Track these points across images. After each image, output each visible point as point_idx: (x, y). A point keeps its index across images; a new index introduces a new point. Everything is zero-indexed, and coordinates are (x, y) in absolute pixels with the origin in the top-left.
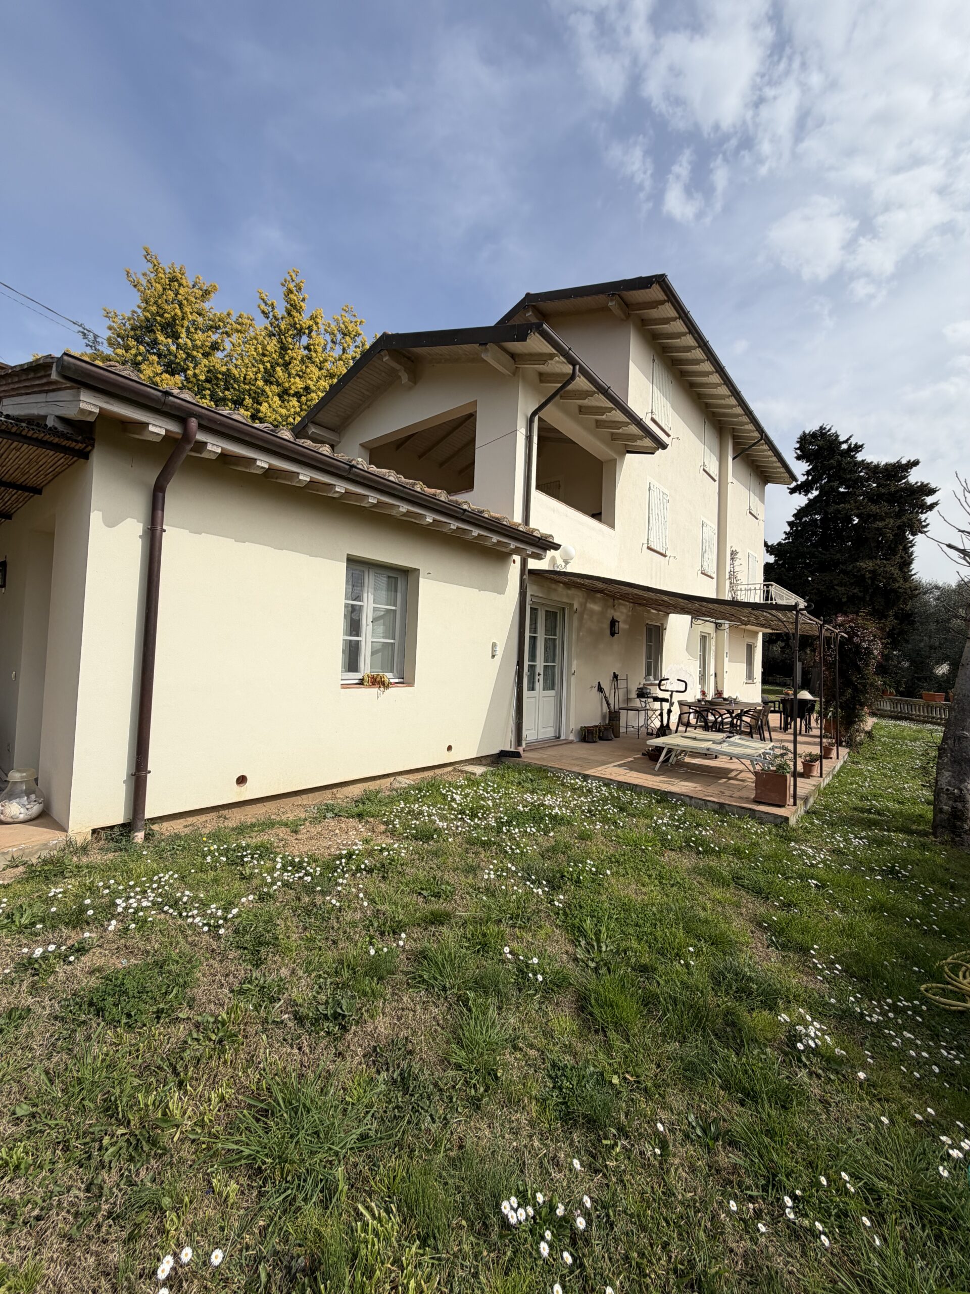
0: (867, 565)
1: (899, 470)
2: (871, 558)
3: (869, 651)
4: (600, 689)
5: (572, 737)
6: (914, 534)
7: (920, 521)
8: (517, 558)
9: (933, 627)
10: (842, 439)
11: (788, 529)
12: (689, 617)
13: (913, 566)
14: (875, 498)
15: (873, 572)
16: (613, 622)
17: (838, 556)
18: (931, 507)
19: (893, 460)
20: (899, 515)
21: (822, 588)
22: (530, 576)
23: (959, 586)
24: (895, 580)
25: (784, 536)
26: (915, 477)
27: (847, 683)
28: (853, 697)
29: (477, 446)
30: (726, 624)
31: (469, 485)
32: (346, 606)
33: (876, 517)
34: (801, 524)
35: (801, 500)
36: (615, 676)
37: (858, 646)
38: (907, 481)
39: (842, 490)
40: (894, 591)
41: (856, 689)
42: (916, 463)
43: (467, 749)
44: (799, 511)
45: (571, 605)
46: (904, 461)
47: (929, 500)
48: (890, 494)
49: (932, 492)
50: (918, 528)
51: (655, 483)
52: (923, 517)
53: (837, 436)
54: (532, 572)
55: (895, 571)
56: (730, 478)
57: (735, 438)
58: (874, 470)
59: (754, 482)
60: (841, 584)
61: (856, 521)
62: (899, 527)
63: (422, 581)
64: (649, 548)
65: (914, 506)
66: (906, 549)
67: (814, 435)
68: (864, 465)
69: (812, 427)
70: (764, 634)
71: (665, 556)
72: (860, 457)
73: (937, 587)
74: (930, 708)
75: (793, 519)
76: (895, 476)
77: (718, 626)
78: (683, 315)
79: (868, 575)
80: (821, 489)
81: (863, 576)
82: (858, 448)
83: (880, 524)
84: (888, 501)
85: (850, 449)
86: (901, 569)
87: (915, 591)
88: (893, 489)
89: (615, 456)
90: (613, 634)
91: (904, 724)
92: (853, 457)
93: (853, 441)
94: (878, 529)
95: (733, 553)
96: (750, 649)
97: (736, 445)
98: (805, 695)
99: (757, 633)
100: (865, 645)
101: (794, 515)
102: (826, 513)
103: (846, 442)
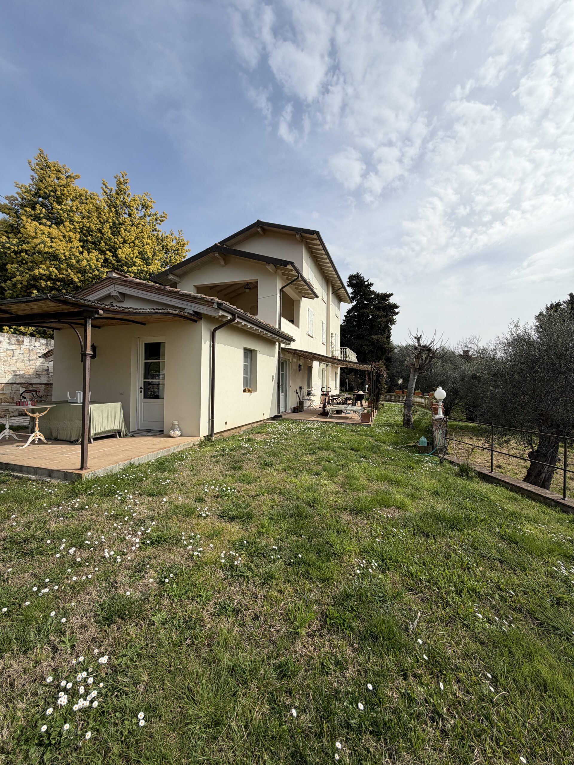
0: (375, 337)
1: (386, 297)
2: (376, 334)
3: (383, 376)
4: (297, 393)
5: (290, 411)
6: (391, 325)
7: (393, 320)
8: (277, 343)
9: (398, 364)
10: (365, 280)
11: (344, 319)
12: (318, 362)
13: (391, 338)
14: (377, 308)
15: (377, 340)
16: (300, 366)
17: (364, 332)
18: (397, 313)
19: (384, 292)
20: (386, 316)
21: (359, 346)
22: (282, 350)
23: (406, 346)
24: (385, 344)
25: (343, 322)
26: (392, 300)
27: (377, 387)
28: (378, 392)
29: (259, 297)
30: (330, 365)
31: (256, 314)
32: (244, 365)
33: (379, 317)
34: (349, 316)
35: (350, 306)
36: (301, 388)
37: (380, 374)
38: (389, 302)
39: (365, 302)
40: (385, 348)
41: (379, 389)
42: (392, 294)
43: (267, 416)
44: (349, 310)
45: (289, 360)
46: (388, 293)
47: (397, 310)
48: (383, 307)
49: (397, 307)
50: (393, 322)
51: (310, 308)
52: (394, 317)
53: (364, 278)
54: (282, 348)
55: (385, 340)
56: (331, 303)
57: (332, 285)
58: (377, 296)
59: (337, 302)
60: (366, 345)
61: (371, 317)
62: (386, 322)
63: (259, 355)
64: (308, 335)
65: (391, 313)
66: (389, 331)
67: (354, 276)
68: (373, 292)
69: (354, 273)
70: (341, 368)
71: (312, 337)
72: (372, 289)
73: (398, 346)
74: (398, 396)
75: (346, 314)
76: (385, 299)
77: (327, 365)
78: (323, 244)
79: (375, 342)
80: (357, 300)
81: (374, 342)
82: (371, 285)
83: (380, 320)
84: (383, 310)
85: (368, 285)
86: (387, 339)
87: (392, 349)
88: (384, 305)
89: (299, 298)
90: (299, 370)
91: (390, 403)
92: (369, 288)
93: (370, 281)
94: (379, 322)
95: (332, 334)
96: (336, 374)
97: (333, 289)
98: (361, 392)
99: (338, 368)
100: (382, 373)
101: (347, 312)
102: (359, 312)
103: (367, 281)
